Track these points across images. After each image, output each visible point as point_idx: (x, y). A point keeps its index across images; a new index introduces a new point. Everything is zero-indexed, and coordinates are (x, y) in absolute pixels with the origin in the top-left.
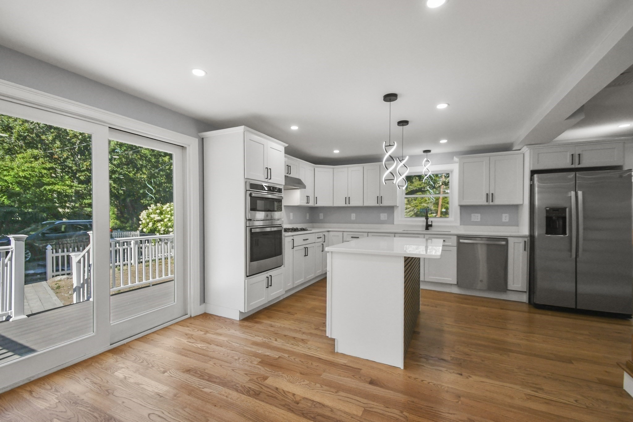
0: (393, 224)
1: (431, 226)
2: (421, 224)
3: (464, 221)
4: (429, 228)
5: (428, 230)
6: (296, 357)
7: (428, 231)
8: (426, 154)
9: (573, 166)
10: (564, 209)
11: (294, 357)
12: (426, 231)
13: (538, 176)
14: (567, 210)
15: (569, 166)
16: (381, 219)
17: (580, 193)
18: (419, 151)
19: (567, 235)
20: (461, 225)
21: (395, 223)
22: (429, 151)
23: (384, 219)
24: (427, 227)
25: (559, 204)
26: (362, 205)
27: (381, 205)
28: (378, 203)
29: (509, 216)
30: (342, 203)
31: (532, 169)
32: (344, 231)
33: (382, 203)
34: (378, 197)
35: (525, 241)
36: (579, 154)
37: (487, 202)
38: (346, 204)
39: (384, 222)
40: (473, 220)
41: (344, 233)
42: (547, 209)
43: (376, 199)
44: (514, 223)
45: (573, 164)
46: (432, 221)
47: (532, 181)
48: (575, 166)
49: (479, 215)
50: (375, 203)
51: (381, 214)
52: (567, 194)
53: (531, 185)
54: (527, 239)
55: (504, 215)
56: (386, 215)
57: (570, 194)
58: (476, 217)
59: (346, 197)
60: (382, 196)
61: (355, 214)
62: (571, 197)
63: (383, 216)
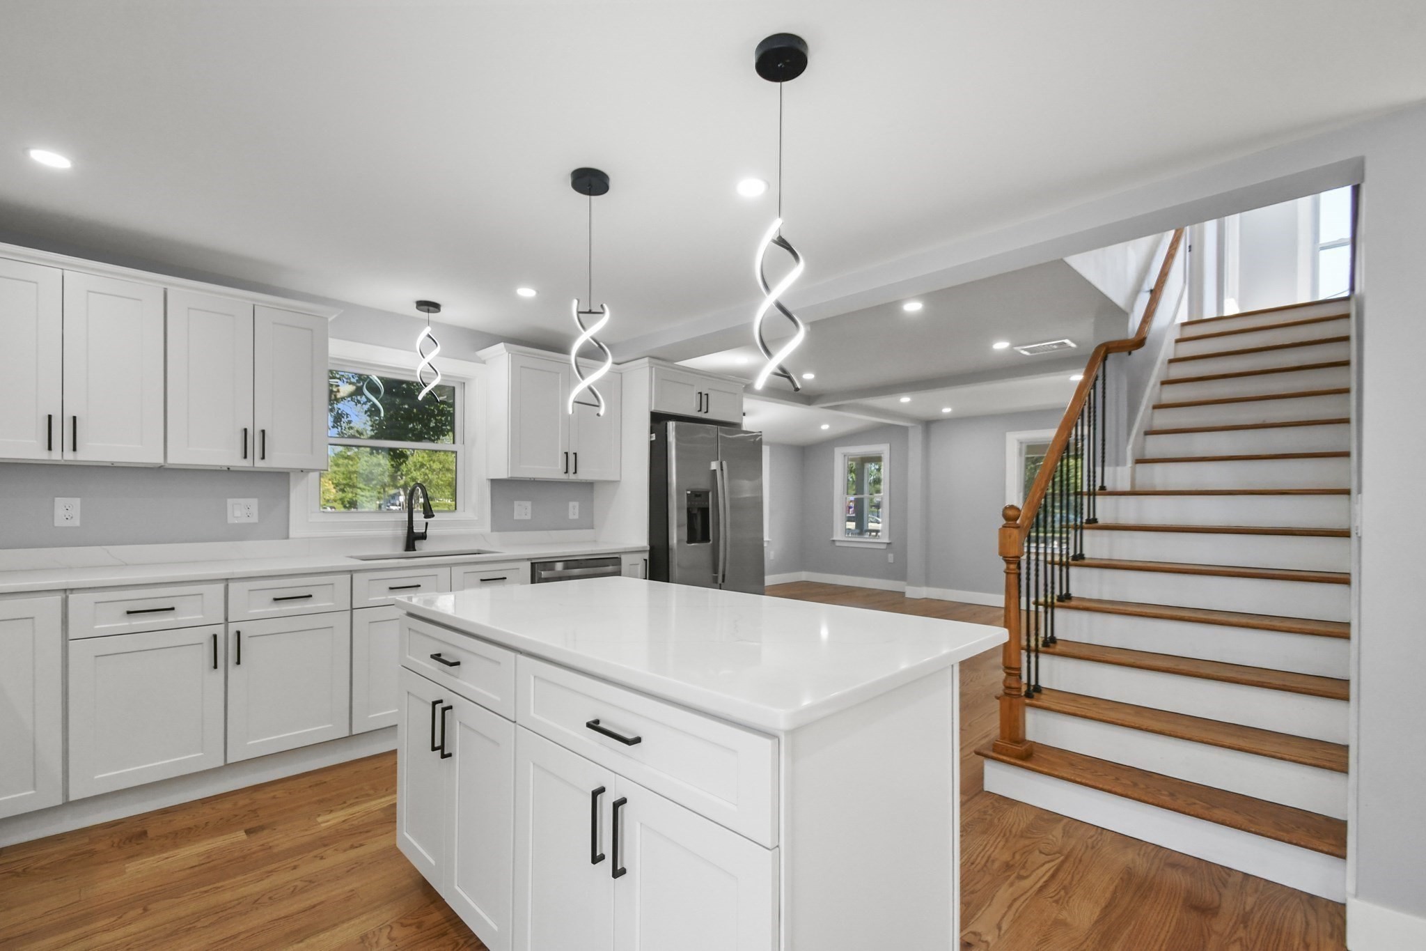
0: (287, 537)
1: (423, 536)
2: (388, 532)
3: (501, 521)
4: (416, 544)
5: (414, 550)
7: (413, 556)
10: (707, 494)
13: (676, 427)
14: (711, 494)
15: (695, 412)
16: (231, 520)
17: (723, 464)
19: (711, 542)
20: (492, 531)
21: (292, 534)
22: (436, 307)
23: (245, 520)
24: (413, 539)
25: (702, 484)
26: (156, 458)
27: (260, 464)
28: (245, 457)
29: (580, 506)
30: (31, 448)
31: (653, 409)
32: (72, 590)
33: (263, 458)
34: (246, 430)
35: (646, 560)
36: (707, 395)
37: (566, 472)
38: (47, 452)
39: (240, 533)
40: (516, 517)
41: (72, 597)
42: (689, 492)
43: (239, 438)
44: (587, 522)
45: (700, 410)
46: (427, 524)
47: (654, 435)
48: (702, 415)
49: (528, 504)
50: (233, 459)
51: (230, 501)
52: (710, 465)
53: (651, 442)
54: (646, 556)
55: (571, 504)
56: (253, 503)
57: (714, 465)
58: (523, 510)
59: (50, 417)
60: (263, 432)
61: (77, 502)
62: (715, 470)
63: (242, 509)
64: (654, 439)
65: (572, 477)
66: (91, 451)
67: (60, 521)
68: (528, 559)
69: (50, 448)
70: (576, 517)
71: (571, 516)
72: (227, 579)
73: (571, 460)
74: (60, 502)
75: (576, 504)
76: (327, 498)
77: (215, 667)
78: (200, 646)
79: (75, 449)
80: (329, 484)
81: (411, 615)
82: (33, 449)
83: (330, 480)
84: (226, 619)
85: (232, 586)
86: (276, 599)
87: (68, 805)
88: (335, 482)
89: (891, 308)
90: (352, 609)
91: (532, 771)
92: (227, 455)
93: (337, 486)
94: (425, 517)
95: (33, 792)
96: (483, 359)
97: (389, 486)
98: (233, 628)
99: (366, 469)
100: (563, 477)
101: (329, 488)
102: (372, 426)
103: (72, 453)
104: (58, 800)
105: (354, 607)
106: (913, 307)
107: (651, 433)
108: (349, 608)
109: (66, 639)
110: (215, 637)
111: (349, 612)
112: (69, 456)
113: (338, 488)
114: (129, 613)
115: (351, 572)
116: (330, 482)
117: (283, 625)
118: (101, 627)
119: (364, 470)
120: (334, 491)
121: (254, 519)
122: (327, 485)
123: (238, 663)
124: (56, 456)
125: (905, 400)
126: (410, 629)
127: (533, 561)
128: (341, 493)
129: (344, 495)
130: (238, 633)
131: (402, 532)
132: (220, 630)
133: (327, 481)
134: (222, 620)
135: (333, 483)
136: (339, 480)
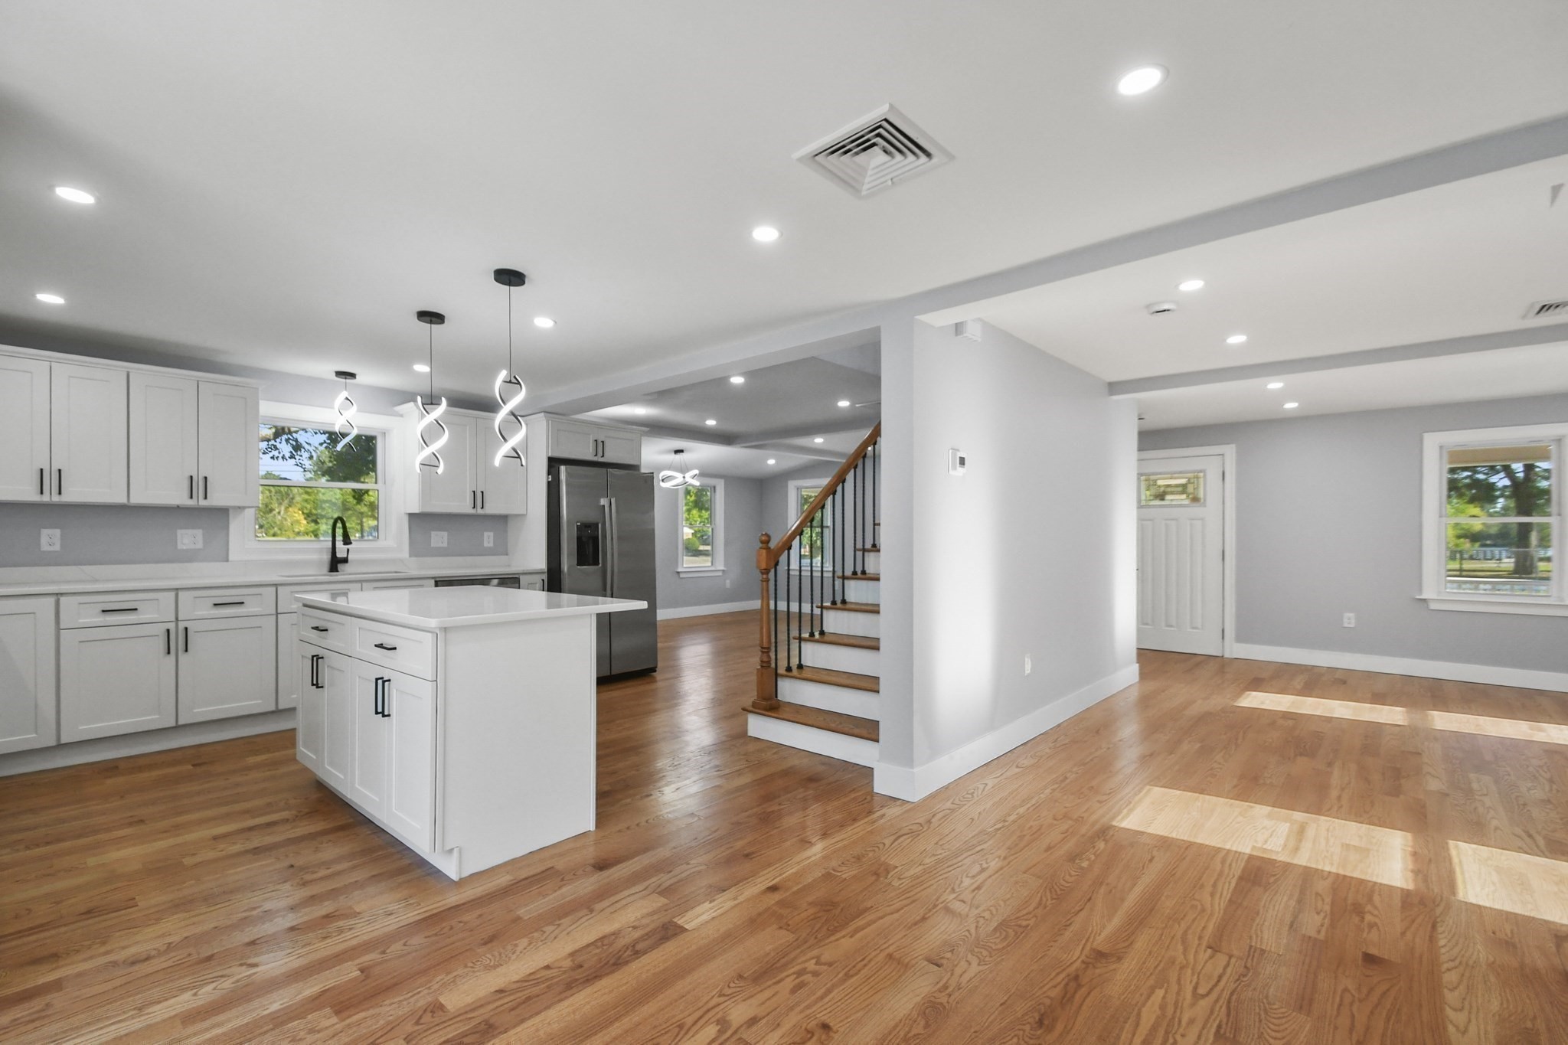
0: (227, 561)
1: (345, 560)
2: (315, 557)
3: (418, 548)
4: (340, 566)
5: (337, 571)
6: (406, 940)
7: (337, 575)
8: (344, 380)
9: (595, 459)
10: (597, 525)
11: (402, 942)
12: (331, 576)
13: (566, 469)
14: (600, 525)
15: (590, 456)
16: (180, 547)
17: (613, 500)
18: (325, 368)
19: (600, 565)
20: (410, 557)
21: (231, 557)
22: (352, 375)
23: (192, 547)
24: (336, 563)
25: (591, 516)
26: (121, 499)
27: (203, 503)
28: (191, 497)
29: (494, 537)
30: (27, 492)
31: (550, 455)
32: (62, 594)
33: (206, 498)
34: (191, 477)
35: (543, 580)
36: (603, 442)
37: (474, 507)
38: (40, 495)
39: (190, 557)
40: (433, 545)
41: (63, 599)
42: (579, 524)
43: (186, 484)
44: (502, 549)
45: (596, 455)
46: (348, 550)
47: (550, 476)
48: (599, 459)
49: (445, 534)
50: (180, 498)
51: (180, 532)
52: (599, 502)
53: (549, 482)
54: (545, 577)
55: (486, 534)
56: (199, 533)
57: (603, 501)
58: (439, 538)
59: (42, 470)
60: (206, 478)
61: (57, 532)
62: (604, 506)
63: (189, 538)
64: (550, 480)
65: (480, 511)
66: (71, 495)
67: (45, 547)
68: (432, 578)
69: (42, 493)
70: (491, 545)
71: (486, 544)
72: (177, 589)
73: (478, 498)
74: (45, 533)
75: (491, 534)
76: (297, 530)
77: (169, 653)
78: (156, 637)
79: (60, 493)
80: (299, 514)
81: (305, 605)
82: (30, 495)
83: (299, 510)
84: (177, 619)
85: (181, 593)
86: (215, 605)
87: (60, 747)
88: (305, 511)
89: (723, 381)
90: (277, 614)
91: (358, 680)
92: (178, 496)
93: (308, 516)
94: (344, 544)
95: (34, 735)
96: (401, 413)
97: (367, 516)
98: (182, 625)
99: (340, 498)
100: (473, 511)
101: (298, 518)
102: (331, 457)
103: (58, 496)
104: (53, 743)
105: (279, 612)
106: (737, 380)
107: (549, 475)
108: (274, 612)
109: (58, 629)
110: (168, 631)
111: (275, 616)
112: (56, 498)
113: (310, 519)
114: (103, 611)
115: (276, 585)
116: (300, 512)
117: (224, 624)
118: (83, 621)
119: (336, 499)
120: (305, 522)
121: (200, 545)
122: (296, 515)
123: (186, 651)
124: (46, 498)
125: (819, 440)
126: (303, 615)
127: (438, 579)
128: (313, 524)
129: (316, 527)
130: (186, 629)
131: (326, 557)
132: (172, 626)
133: (296, 510)
134: (173, 619)
135: (303, 513)
136: (311, 510)
